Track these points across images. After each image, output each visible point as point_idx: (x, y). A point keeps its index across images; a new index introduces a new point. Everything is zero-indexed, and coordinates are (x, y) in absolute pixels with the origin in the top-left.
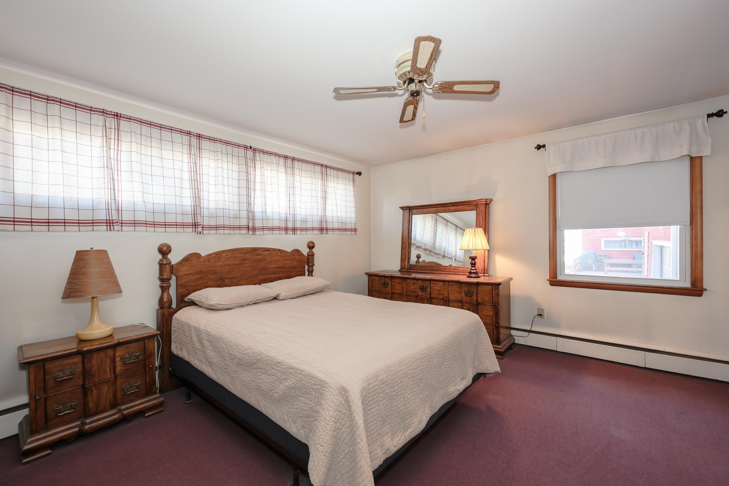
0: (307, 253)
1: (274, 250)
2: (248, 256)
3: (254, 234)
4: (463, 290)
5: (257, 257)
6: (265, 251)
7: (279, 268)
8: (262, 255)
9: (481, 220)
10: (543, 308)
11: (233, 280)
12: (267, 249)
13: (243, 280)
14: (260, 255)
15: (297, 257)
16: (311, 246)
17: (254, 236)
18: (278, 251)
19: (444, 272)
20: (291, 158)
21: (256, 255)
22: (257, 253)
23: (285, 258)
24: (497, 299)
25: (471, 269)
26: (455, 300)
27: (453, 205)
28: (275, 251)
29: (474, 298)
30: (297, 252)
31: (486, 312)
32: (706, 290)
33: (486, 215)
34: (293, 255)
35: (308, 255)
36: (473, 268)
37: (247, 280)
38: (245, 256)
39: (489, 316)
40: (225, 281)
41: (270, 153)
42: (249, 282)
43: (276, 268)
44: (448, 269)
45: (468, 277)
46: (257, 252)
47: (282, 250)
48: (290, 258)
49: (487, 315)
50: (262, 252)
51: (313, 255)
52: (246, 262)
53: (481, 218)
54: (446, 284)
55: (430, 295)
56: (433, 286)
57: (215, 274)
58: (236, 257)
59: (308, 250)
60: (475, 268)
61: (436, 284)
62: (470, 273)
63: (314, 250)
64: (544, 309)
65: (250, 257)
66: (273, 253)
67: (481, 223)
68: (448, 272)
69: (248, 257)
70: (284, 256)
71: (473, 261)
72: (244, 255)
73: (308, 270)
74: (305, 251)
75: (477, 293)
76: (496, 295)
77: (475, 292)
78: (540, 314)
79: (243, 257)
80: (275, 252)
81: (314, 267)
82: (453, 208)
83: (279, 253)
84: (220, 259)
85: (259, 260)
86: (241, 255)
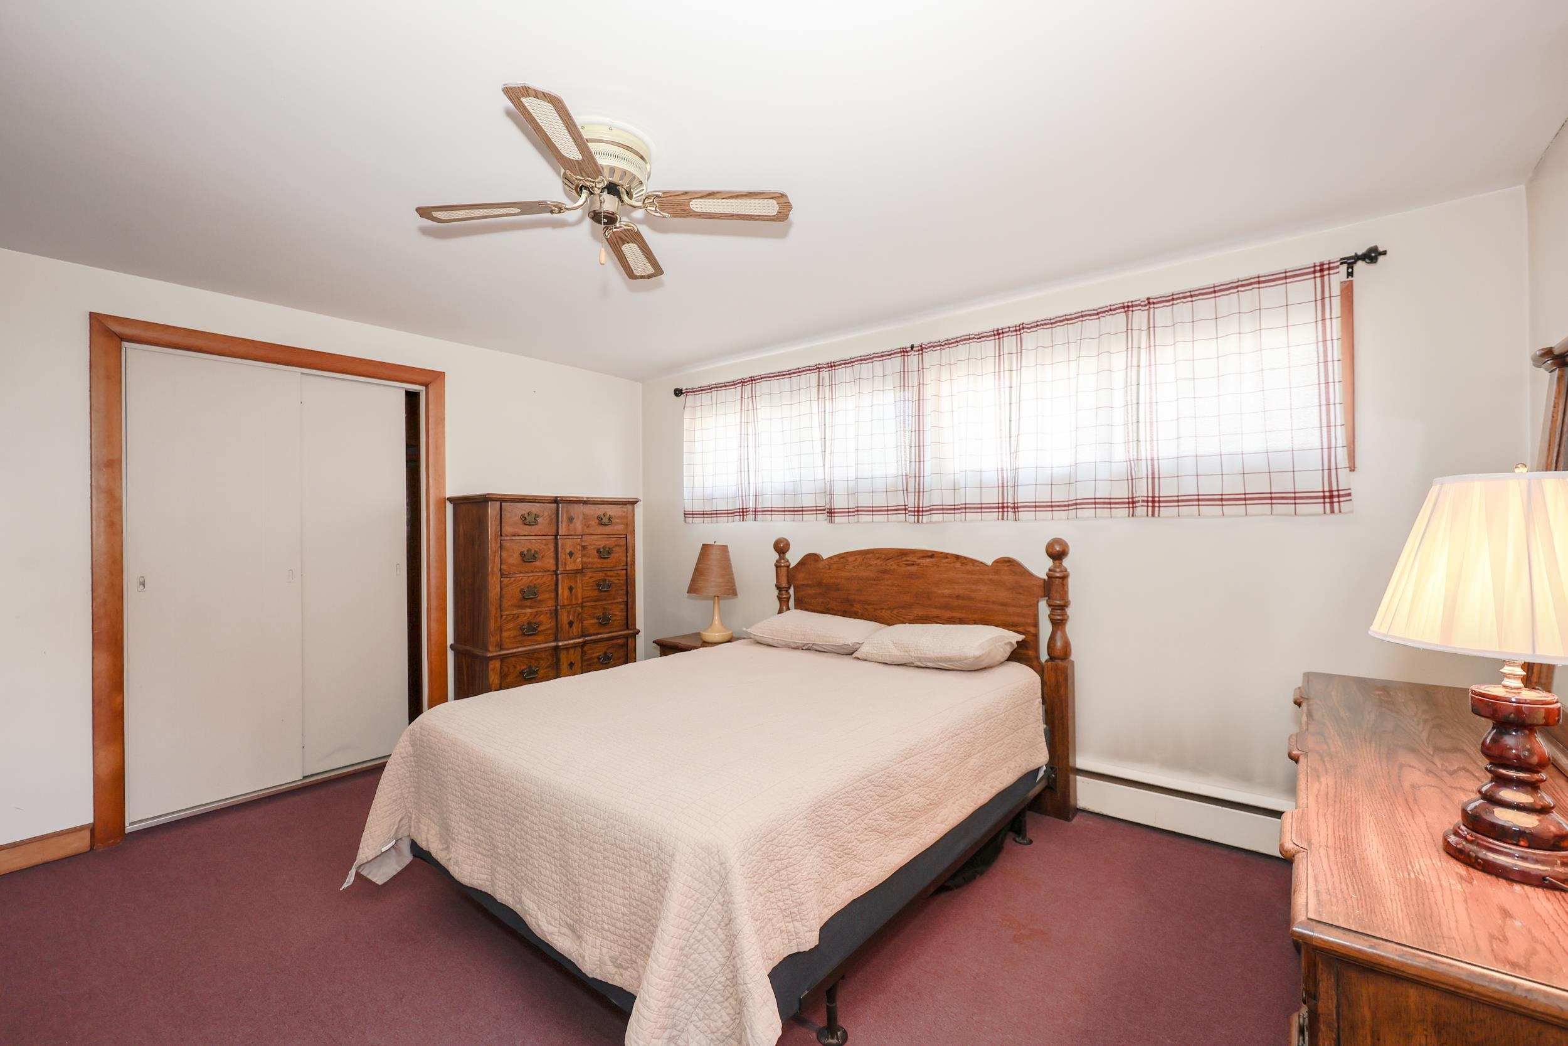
0: (1047, 570)
1: (946, 556)
2: (891, 565)
3: (918, 522)
5: (909, 568)
6: (924, 557)
7: (958, 597)
8: (918, 565)
11: (867, 607)
12: (930, 554)
13: (884, 611)
14: (913, 564)
15: (1009, 579)
16: (1057, 552)
17: (917, 525)
18: (954, 560)
20: (1011, 329)
21: (906, 564)
22: (907, 561)
23: (974, 576)
28: (947, 558)
30: (1008, 564)
34: (997, 572)
35: (1049, 577)
37: (891, 612)
38: (886, 565)
40: (855, 605)
41: (957, 341)
42: (895, 616)
43: (950, 597)
46: (908, 558)
47: (965, 558)
48: (986, 577)
50: (919, 559)
51: (1064, 578)
52: (887, 576)
57: (839, 590)
58: (871, 565)
59: (1049, 563)
63: (1066, 562)
65: (895, 567)
66: (944, 563)
69: (892, 568)
70: (970, 572)
72: (885, 563)
73: (1052, 617)
74: (1040, 566)
79: (881, 565)
80: (947, 560)
81: (1069, 611)
83: (958, 565)
84: (845, 566)
85: (911, 576)
86: (879, 562)
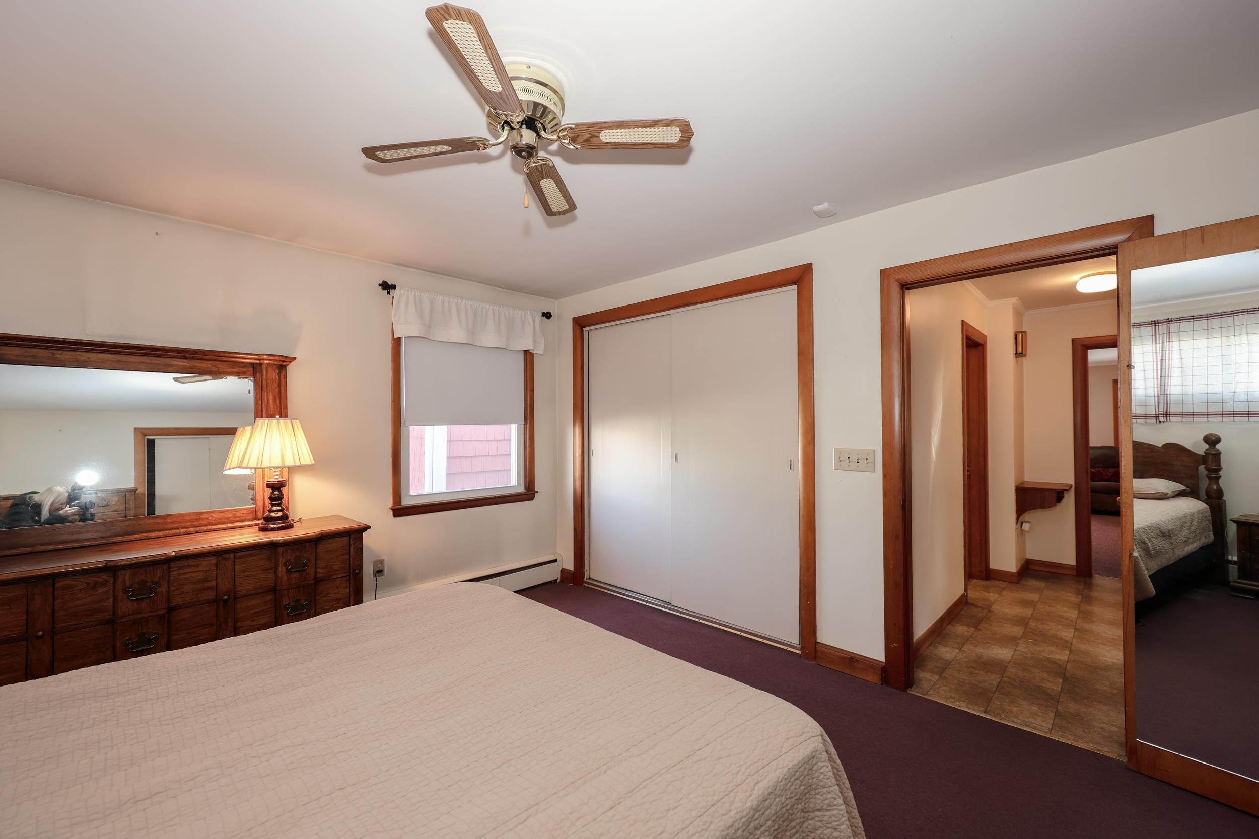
4: (282, 560)
9: (271, 401)
10: (383, 558)
19: (161, 533)
24: (359, 559)
25: (271, 511)
26: (253, 592)
27: (185, 356)
29: (311, 571)
31: (334, 594)
32: (537, 492)
33: (280, 390)
36: (274, 509)
39: (340, 600)
44: (172, 523)
45: (263, 530)
49: (337, 599)
53: (271, 397)
54: (226, 559)
55: (168, 601)
56: (180, 574)
60: (279, 508)
61: (189, 566)
62: (268, 519)
64: (384, 560)
67: (272, 406)
68: (174, 529)
71: (276, 493)
75: (316, 559)
76: (356, 553)
77: (313, 559)
78: (379, 569)
82: (182, 364)
